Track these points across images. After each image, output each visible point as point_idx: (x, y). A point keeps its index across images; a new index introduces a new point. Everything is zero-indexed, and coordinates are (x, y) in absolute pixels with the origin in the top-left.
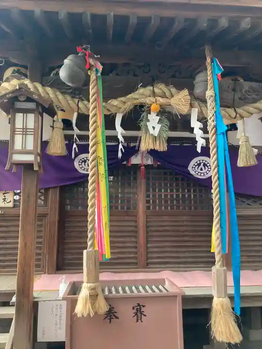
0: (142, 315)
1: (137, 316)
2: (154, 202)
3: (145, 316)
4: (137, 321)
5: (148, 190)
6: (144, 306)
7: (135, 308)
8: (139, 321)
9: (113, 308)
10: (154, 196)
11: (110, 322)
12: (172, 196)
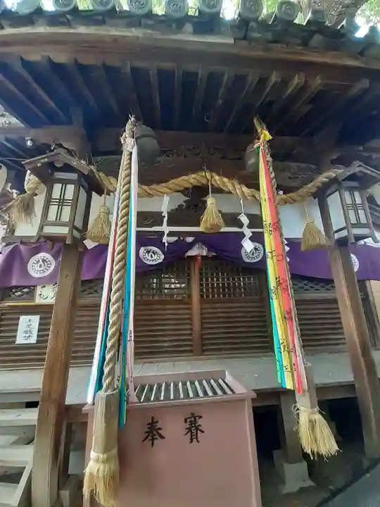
0: (199, 431)
1: (192, 433)
2: (207, 290)
3: (203, 432)
4: (192, 441)
5: (201, 280)
6: (201, 417)
7: (188, 420)
8: (195, 440)
9: (157, 422)
10: (207, 285)
11: (153, 444)
12: (223, 284)
